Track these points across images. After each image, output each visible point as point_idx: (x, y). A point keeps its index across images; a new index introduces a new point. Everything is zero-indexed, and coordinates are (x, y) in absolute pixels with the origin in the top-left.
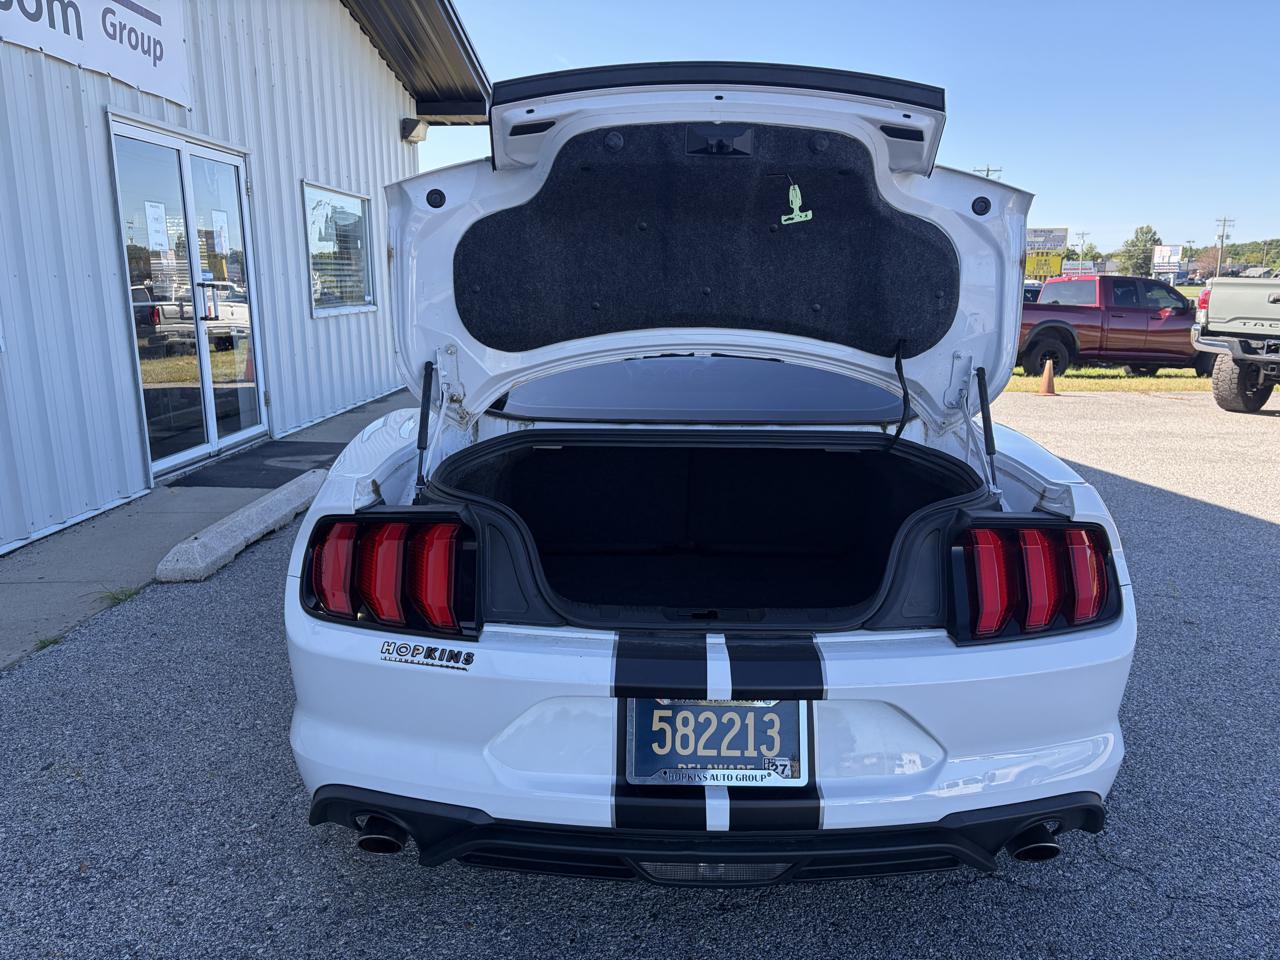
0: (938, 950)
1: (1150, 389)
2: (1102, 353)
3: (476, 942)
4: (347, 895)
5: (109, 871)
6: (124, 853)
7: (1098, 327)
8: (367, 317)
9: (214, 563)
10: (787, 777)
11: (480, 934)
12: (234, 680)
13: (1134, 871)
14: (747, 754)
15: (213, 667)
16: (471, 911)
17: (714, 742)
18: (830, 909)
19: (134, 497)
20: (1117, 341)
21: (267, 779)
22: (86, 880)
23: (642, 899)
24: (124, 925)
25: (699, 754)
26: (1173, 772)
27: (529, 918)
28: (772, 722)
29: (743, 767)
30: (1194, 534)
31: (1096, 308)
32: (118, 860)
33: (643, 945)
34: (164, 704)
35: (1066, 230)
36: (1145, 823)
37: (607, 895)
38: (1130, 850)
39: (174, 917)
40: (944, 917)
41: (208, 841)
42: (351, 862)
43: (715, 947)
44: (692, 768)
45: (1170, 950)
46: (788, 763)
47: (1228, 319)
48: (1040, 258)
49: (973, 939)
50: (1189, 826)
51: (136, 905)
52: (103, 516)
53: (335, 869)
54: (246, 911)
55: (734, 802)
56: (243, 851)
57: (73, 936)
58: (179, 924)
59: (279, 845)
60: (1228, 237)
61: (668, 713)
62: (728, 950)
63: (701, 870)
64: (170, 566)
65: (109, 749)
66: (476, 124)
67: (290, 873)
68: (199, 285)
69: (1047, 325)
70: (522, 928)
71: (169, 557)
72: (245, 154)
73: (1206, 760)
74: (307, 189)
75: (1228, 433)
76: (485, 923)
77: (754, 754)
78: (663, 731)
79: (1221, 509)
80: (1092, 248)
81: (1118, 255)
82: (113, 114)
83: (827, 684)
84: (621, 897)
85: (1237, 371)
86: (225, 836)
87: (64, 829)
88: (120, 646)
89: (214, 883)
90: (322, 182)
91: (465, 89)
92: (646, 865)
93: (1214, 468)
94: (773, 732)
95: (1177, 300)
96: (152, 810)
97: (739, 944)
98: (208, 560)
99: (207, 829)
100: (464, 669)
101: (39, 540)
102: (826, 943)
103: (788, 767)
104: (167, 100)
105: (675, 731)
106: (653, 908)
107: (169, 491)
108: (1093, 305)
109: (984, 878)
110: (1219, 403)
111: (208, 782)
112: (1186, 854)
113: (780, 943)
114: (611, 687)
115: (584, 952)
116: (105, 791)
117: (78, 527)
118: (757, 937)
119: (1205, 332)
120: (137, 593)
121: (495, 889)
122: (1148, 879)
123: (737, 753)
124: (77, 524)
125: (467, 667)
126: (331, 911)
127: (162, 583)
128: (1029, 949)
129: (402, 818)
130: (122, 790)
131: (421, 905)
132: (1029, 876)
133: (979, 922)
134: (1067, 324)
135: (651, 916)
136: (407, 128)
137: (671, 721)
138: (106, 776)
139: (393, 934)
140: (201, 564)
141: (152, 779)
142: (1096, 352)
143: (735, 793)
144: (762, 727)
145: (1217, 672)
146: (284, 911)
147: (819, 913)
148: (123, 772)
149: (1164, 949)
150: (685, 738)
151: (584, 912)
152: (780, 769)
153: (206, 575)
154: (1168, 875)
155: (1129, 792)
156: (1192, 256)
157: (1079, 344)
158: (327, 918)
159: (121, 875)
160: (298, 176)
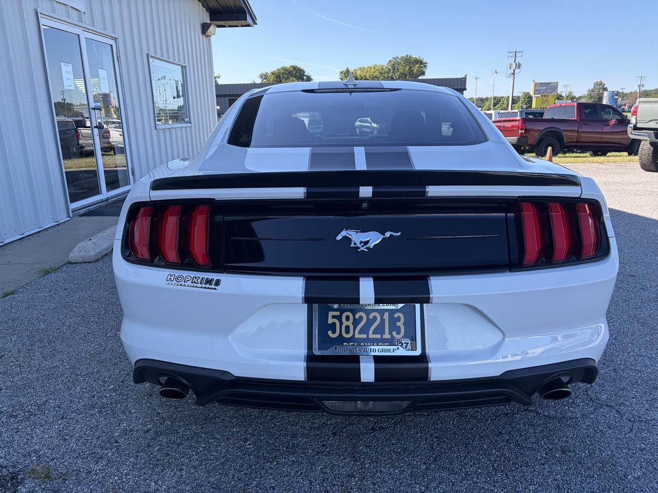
0: (498, 451)
1: (604, 162)
2: (578, 144)
3: (232, 449)
4: (161, 424)
5: (29, 412)
6: (38, 402)
7: (575, 131)
8: (186, 130)
9: (100, 253)
10: (409, 350)
11: (235, 444)
12: (107, 311)
13: (610, 406)
14: (384, 336)
15: (96, 305)
16: (230, 431)
17: (365, 330)
18: (435, 429)
19: (61, 221)
20: (586, 137)
21: (121, 362)
22: (16, 417)
23: (327, 425)
24: (34, 441)
25: (356, 337)
26: (629, 353)
27: (263, 435)
28: (399, 317)
29: (383, 344)
30: (633, 231)
31: (574, 120)
32: (35, 405)
33: (328, 450)
34: (67, 324)
35: (558, 82)
36: (614, 380)
37: (307, 423)
38: (606, 395)
39: (63, 436)
40: (500, 433)
41: (85, 395)
42: (164, 406)
43: (368, 450)
44: (352, 345)
45: (633, 450)
46: (409, 342)
47: (648, 121)
48: (543, 98)
49: (517, 445)
50: (639, 382)
51: (42, 430)
52: (45, 231)
53: (155, 409)
54: (104, 432)
55: (377, 364)
56: (105, 400)
57: (5, 447)
58: (65, 440)
59: (125, 397)
60: (643, 86)
61: (338, 313)
62: (376, 452)
63: (359, 406)
64: (76, 254)
65: (35, 348)
66: (242, 26)
67: (130, 412)
68: (92, 109)
69: (549, 130)
70: (259, 441)
71: (76, 249)
72: (116, 38)
73: (647, 346)
74: (151, 60)
75: (647, 182)
76: (238, 438)
77: (389, 337)
78: (334, 324)
79: (646, 218)
80: (571, 93)
81: (585, 97)
82: (41, 13)
83: (432, 294)
84: (315, 423)
85: (652, 149)
86: (95, 392)
87: (7, 389)
88: (47, 295)
89: (87, 417)
90: (159, 56)
91: (235, 6)
92: (326, 403)
93: (641, 198)
94: (400, 324)
95: (618, 115)
96: (56, 379)
97: (383, 448)
98: (97, 251)
99: (86, 388)
100: (215, 289)
101: (9, 243)
102: (433, 447)
103: (410, 344)
104: (71, 7)
105: (341, 324)
106: (334, 429)
107: (80, 218)
108: (573, 119)
109: (523, 411)
110: (642, 167)
111: (88, 364)
112: (639, 397)
113: (406, 448)
114: (302, 297)
115: (293, 454)
116: (31, 370)
117: (31, 237)
118: (393, 445)
119: (635, 128)
120: (59, 268)
121: (245, 420)
122: (618, 411)
123: (379, 336)
124: (31, 235)
125: (217, 287)
126: (152, 432)
127: (72, 263)
128: (550, 450)
129: (183, 378)
130: (40, 368)
131: (202, 428)
132: (549, 410)
133: (521, 435)
134: (560, 129)
135: (332, 434)
136: (205, 28)
137: (339, 318)
138: (32, 362)
139: (185, 444)
140: (93, 253)
141: (57, 363)
142: (574, 144)
143: (377, 359)
144: (393, 321)
145: (650, 301)
146: (125, 432)
147: (429, 432)
148: (42, 359)
149: (629, 449)
150: (347, 328)
151: (294, 432)
152: (404, 345)
153: (96, 259)
154: (629, 409)
155: (604, 364)
156: (623, 97)
157: (565, 140)
158: (148, 436)
159: (35, 414)
160: (145, 52)
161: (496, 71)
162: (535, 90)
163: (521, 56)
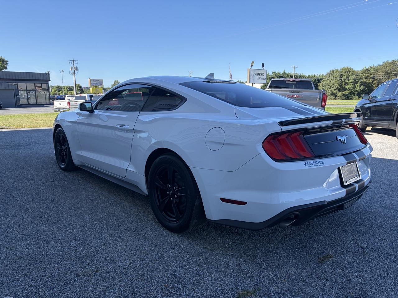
10: (359, 177)
25: (349, 176)
28: (354, 167)
35: (103, 80)
46: (358, 174)
48: (96, 88)
77: (354, 174)
78: (345, 173)
137: (345, 170)
161: (62, 70)
162: (91, 83)
163: (77, 63)
